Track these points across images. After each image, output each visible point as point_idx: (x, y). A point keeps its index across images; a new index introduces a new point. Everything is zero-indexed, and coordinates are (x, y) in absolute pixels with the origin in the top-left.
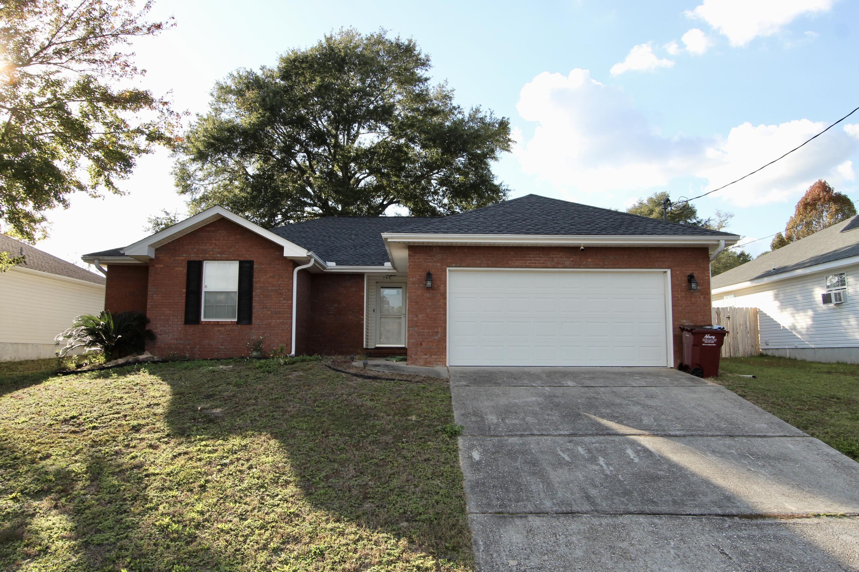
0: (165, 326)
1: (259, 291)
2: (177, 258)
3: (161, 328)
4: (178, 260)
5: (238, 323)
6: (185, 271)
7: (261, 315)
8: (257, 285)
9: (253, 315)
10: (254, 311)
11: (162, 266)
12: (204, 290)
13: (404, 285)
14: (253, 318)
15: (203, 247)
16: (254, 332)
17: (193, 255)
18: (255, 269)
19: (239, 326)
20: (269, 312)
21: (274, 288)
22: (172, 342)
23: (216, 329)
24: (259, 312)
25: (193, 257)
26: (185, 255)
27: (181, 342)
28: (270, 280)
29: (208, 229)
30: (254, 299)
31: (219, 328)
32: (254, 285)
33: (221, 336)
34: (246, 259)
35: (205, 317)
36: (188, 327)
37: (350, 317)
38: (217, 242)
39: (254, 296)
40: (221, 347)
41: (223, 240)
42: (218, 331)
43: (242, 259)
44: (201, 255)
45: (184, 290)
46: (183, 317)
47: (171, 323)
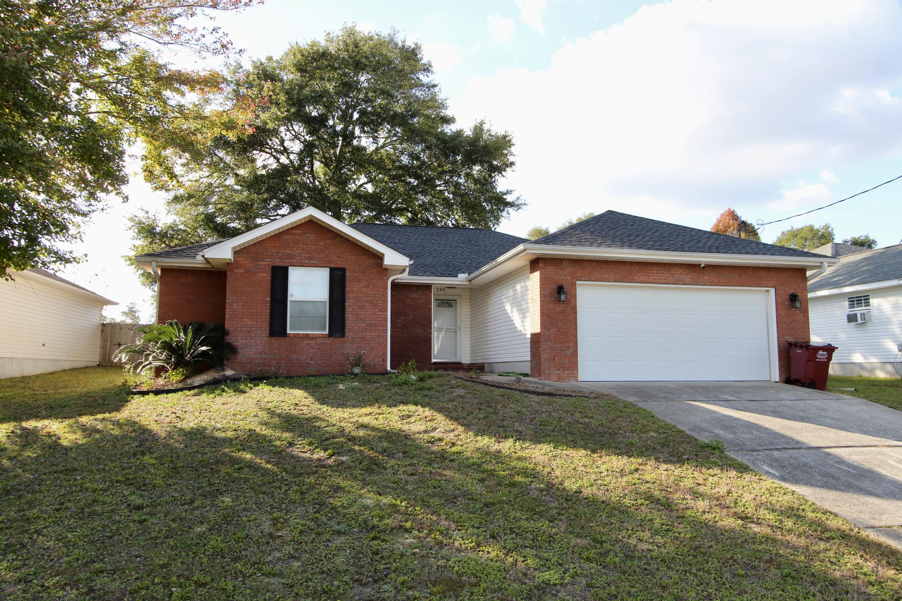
0: (247, 339)
1: (352, 301)
2: (260, 263)
3: (242, 341)
4: (261, 265)
5: (330, 335)
6: (269, 278)
7: (355, 328)
8: (350, 295)
9: (347, 327)
10: (347, 323)
11: (242, 271)
12: (290, 299)
13: (459, 297)
14: (346, 331)
15: (288, 252)
16: (347, 345)
17: (277, 260)
18: (347, 278)
19: (331, 339)
20: (364, 325)
21: (369, 299)
22: (256, 356)
23: (305, 342)
24: (353, 325)
25: (278, 263)
26: (268, 260)
27: (266, 356)
28: (364, 289)
29: (294, 231)
30: (347, 310)
31: (308, 342)
32: (347, 295)
33: (312, 351)
34: (338, 266)
35: (291, 329)
36: (273, 339)
37: (418, 331)
38: (305, 247)
39: (347, 307)
40: (311, 362)
41: (312, 244)
42: (308, 344)
43: (333, 266)
44: (286, 261)
45: (269, 299)
46: (268, 329)
47: (253, 335)
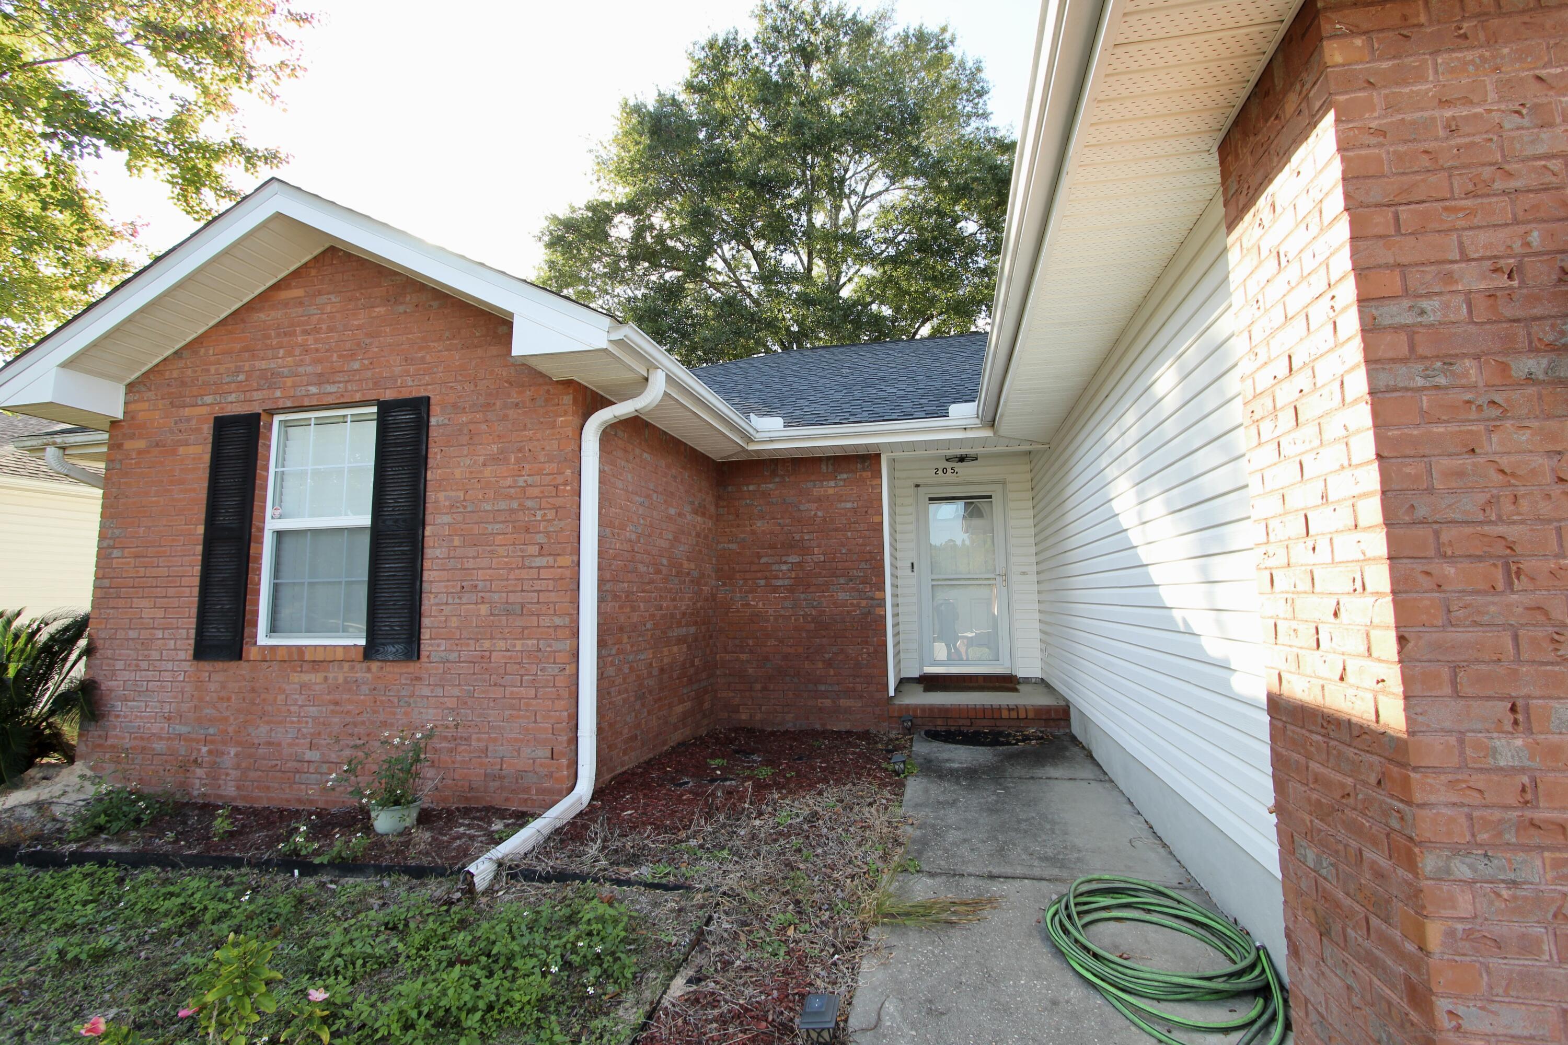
0: (138, 669)
1: (447, 519)
2: (187, 411)
3: (127, 675)
4: (188, 420)
5: (370, 652)
6: (207, 457)
7: (454, 622)
8: (441, 496)
9: (426, 621)
10: (429, 603)
11: (141, 444)
12: (272, 524)
13: (998, 488)
14: (425, 634)
15: (263, 365)
16: (426, 691)
17: (232, 398)
18: (433, 433)
19: (375, 666)
20: (484, 609)
21: (503, 505)
22: (155, 728)
23: (296, 677)
24: (447, 610)
25: (235, 406)
26: (209, 399)
27: (183, 729)
28: (488, 472)
29: (285, 295)
30: (429, 552)
31: (306, 678)
32: (431, 496)
33: (313, 710)
34: (405, 394)
35: (273, 629)
36: (206, 666)
37: (842, 596)
38: (311, 340)
39: (428, 542)
40: (310, 755)
41: (331, 329)
42: (303, 686)
43: (389, 395)
44: (257, 395)
45: (201, 529)
46: (193, 633)
47: (155, 655)
